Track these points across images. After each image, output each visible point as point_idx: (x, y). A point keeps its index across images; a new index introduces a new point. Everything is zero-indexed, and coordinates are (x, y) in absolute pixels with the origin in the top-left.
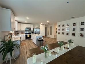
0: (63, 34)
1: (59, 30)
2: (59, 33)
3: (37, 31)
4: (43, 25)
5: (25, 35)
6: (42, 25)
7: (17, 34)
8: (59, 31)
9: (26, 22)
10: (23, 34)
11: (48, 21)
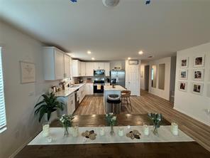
0: (195, 90)
1: (183, 75)
2: (182, 87)
4: (135, 62)
5: (92, 85)
7: (80, 82)
8: (183, 81)
9: (93, 59)
10: (89, 84)
11: (141, 53)
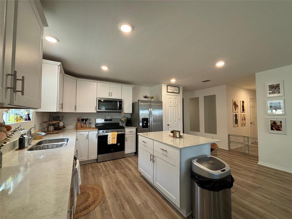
3: (150, 113)
4: (176, 90)
6: (170, 89)
7: (58, 129)
